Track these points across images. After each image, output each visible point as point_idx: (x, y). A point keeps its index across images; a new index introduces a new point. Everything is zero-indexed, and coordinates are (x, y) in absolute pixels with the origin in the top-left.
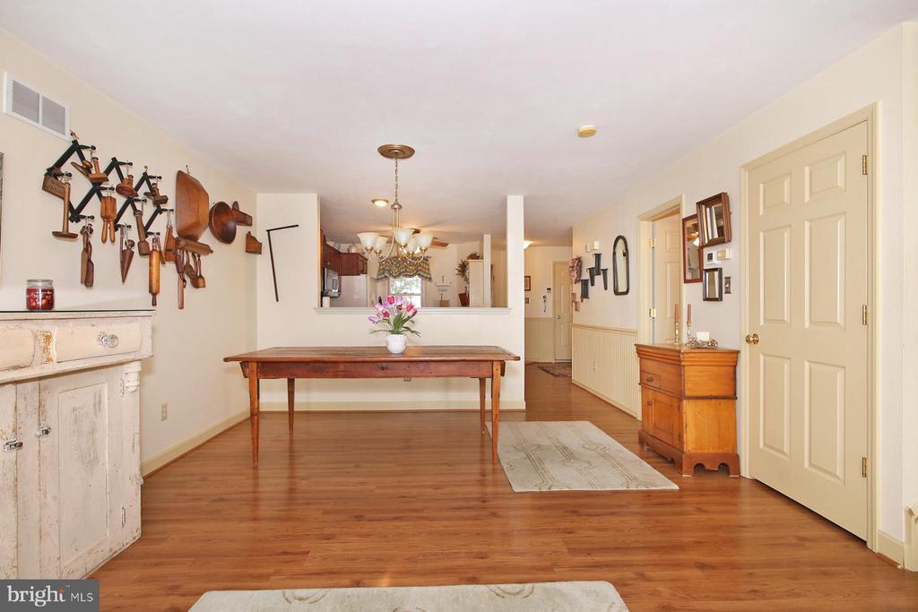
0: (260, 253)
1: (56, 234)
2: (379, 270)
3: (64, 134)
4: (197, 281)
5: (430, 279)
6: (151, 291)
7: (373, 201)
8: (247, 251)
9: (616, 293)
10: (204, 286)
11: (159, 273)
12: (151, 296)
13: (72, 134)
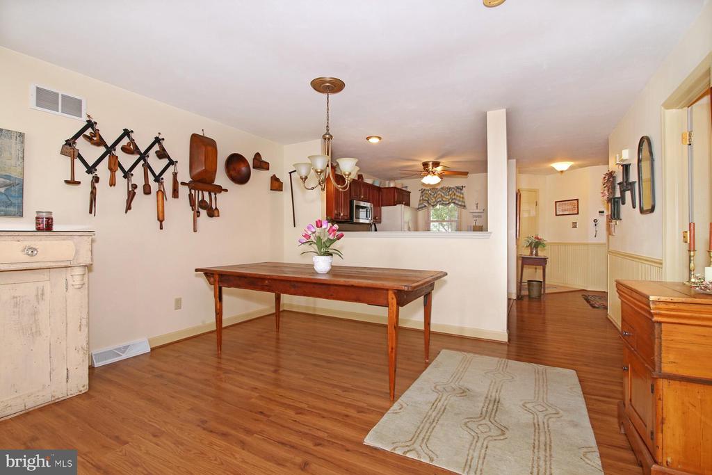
0: (282, 190)
1: (67, 182)
2: (420, 201)
3: (81, 117)
4: (212, 213)
5: (465, 206)
6: (158, 219)
7: (368, 139)
8: (271, 190)
9: (642, 211)
10: (218, 216)
11: (163, 207)
12: (159, 223)
13: (89, 116)
